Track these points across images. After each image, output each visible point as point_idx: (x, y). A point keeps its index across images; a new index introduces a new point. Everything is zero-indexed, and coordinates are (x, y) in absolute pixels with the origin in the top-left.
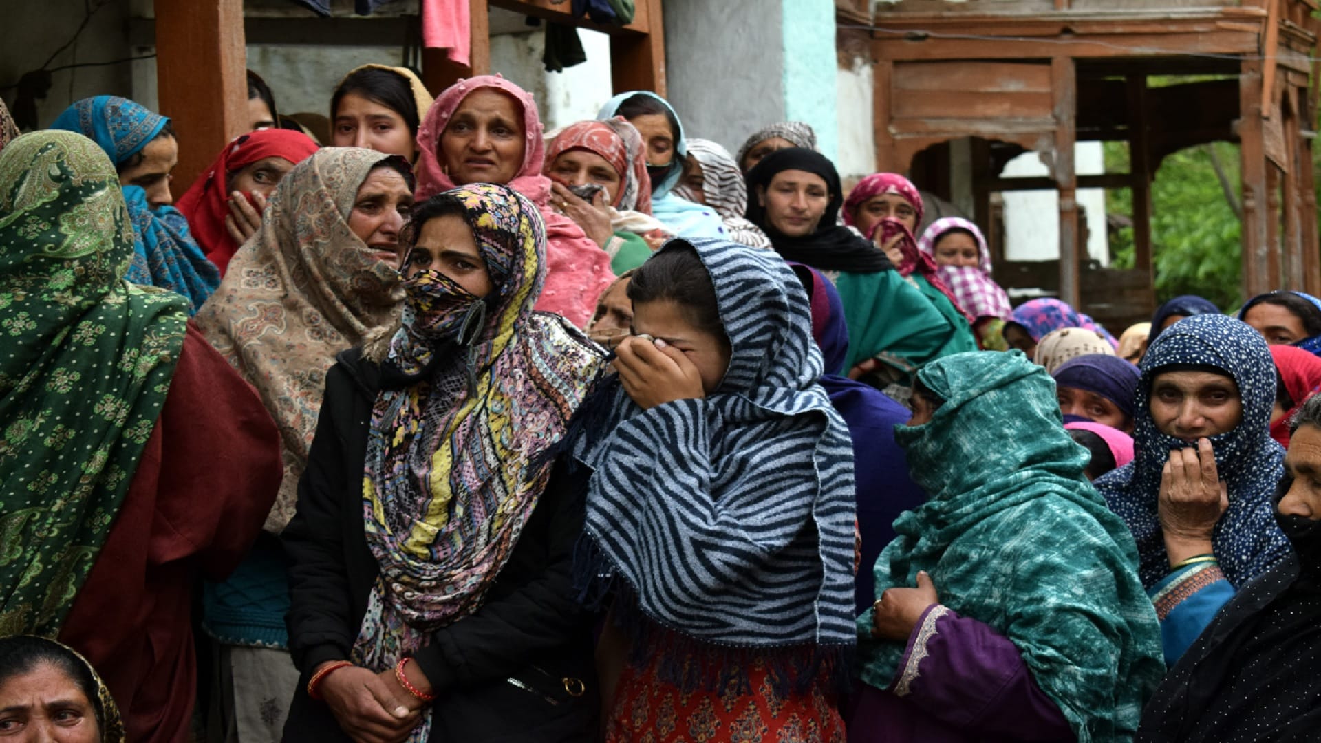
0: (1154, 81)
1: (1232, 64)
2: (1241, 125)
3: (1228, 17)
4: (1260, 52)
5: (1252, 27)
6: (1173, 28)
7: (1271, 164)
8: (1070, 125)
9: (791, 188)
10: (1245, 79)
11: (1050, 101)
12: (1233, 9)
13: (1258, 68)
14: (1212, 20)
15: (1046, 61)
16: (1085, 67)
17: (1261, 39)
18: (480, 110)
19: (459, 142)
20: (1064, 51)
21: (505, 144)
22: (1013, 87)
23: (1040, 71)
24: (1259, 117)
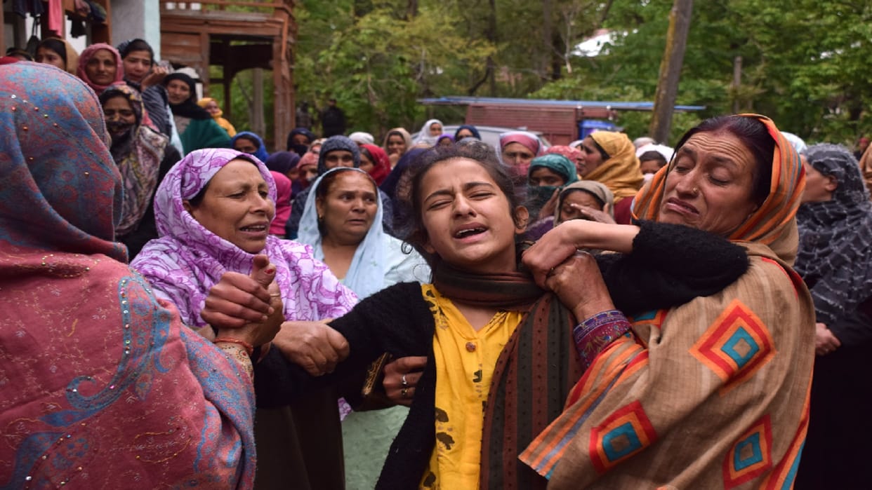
0: (233, 43)
1: (271, 39)
2: (273, 63)
3: (269, 21)
4: (281, 36)
5: (278, 26)
6: (248, 24)
7: (284, 78)
8: (207, 59)
9: (175, 86)
10: (275, 46)
11: (199, 50)
12: (271, 19)
13: (280, 42)
14: (263, 22)
15: (198, 34)
16: (212, 36)
17: (281, 31)
18: (101, 56)
19: (93, 68)
20: (206, 30)
21: (111, 69)
22: (185, 43)
23: (196, 38)
24: (280, 60)
